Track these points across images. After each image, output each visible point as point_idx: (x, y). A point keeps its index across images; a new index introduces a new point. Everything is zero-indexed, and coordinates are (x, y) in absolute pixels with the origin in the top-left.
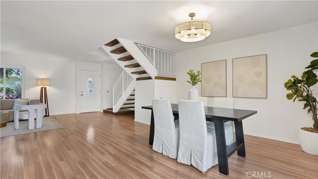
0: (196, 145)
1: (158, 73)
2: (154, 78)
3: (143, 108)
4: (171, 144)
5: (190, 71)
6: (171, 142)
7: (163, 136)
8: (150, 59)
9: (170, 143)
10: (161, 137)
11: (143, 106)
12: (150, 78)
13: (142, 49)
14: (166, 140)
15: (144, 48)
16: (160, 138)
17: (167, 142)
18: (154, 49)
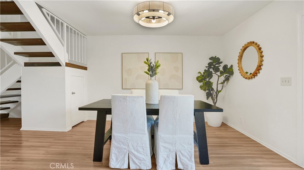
0: (182, 145)
1: (69, 58)
2: (65, 65)
3: (80, 109)
4: (144, 152)
5: (147, 60)
6: (143, 149)
7: (130, 144)
8: (60, 36)
9: (142, 151)
10: (126, 147)
11: (80, 107)
12: (58, 64)
13: (49, 19)
14: (134, 150)
15: (52, 18)
16: (125, 149)
17: (138, 151)
18: (65, 25)
